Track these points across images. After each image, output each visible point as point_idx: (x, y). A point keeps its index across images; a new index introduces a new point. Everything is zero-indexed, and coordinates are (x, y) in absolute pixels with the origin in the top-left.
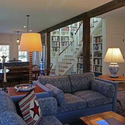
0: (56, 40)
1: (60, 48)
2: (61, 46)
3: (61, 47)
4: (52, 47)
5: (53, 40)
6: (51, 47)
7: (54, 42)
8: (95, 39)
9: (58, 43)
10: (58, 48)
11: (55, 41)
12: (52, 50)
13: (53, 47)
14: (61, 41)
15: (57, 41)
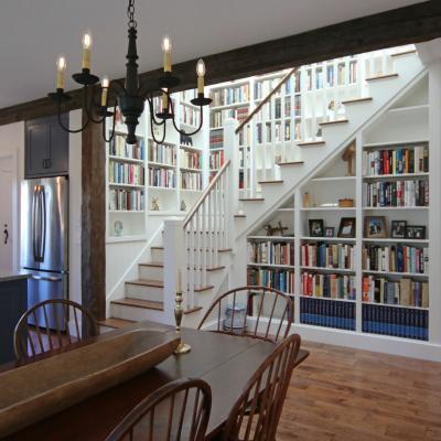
0: (127, 155)
1: (142, 193)
2: (147, 186)
3: (146, 192)
4: (111, 187)
5: (114, 153)
6: (107, 188)
7: (122, 162)
8: (375, 155)
9: (136, 169)
10: (135, 193)
11: (123, 157)
12: (113, 205)
13: (118, 189)
14: (146, 162)
15: (130, 158)
